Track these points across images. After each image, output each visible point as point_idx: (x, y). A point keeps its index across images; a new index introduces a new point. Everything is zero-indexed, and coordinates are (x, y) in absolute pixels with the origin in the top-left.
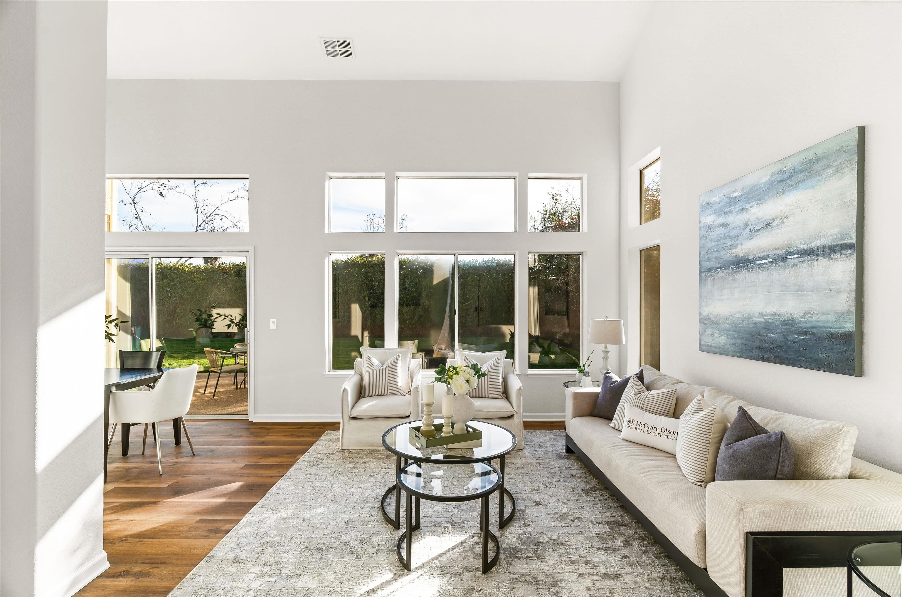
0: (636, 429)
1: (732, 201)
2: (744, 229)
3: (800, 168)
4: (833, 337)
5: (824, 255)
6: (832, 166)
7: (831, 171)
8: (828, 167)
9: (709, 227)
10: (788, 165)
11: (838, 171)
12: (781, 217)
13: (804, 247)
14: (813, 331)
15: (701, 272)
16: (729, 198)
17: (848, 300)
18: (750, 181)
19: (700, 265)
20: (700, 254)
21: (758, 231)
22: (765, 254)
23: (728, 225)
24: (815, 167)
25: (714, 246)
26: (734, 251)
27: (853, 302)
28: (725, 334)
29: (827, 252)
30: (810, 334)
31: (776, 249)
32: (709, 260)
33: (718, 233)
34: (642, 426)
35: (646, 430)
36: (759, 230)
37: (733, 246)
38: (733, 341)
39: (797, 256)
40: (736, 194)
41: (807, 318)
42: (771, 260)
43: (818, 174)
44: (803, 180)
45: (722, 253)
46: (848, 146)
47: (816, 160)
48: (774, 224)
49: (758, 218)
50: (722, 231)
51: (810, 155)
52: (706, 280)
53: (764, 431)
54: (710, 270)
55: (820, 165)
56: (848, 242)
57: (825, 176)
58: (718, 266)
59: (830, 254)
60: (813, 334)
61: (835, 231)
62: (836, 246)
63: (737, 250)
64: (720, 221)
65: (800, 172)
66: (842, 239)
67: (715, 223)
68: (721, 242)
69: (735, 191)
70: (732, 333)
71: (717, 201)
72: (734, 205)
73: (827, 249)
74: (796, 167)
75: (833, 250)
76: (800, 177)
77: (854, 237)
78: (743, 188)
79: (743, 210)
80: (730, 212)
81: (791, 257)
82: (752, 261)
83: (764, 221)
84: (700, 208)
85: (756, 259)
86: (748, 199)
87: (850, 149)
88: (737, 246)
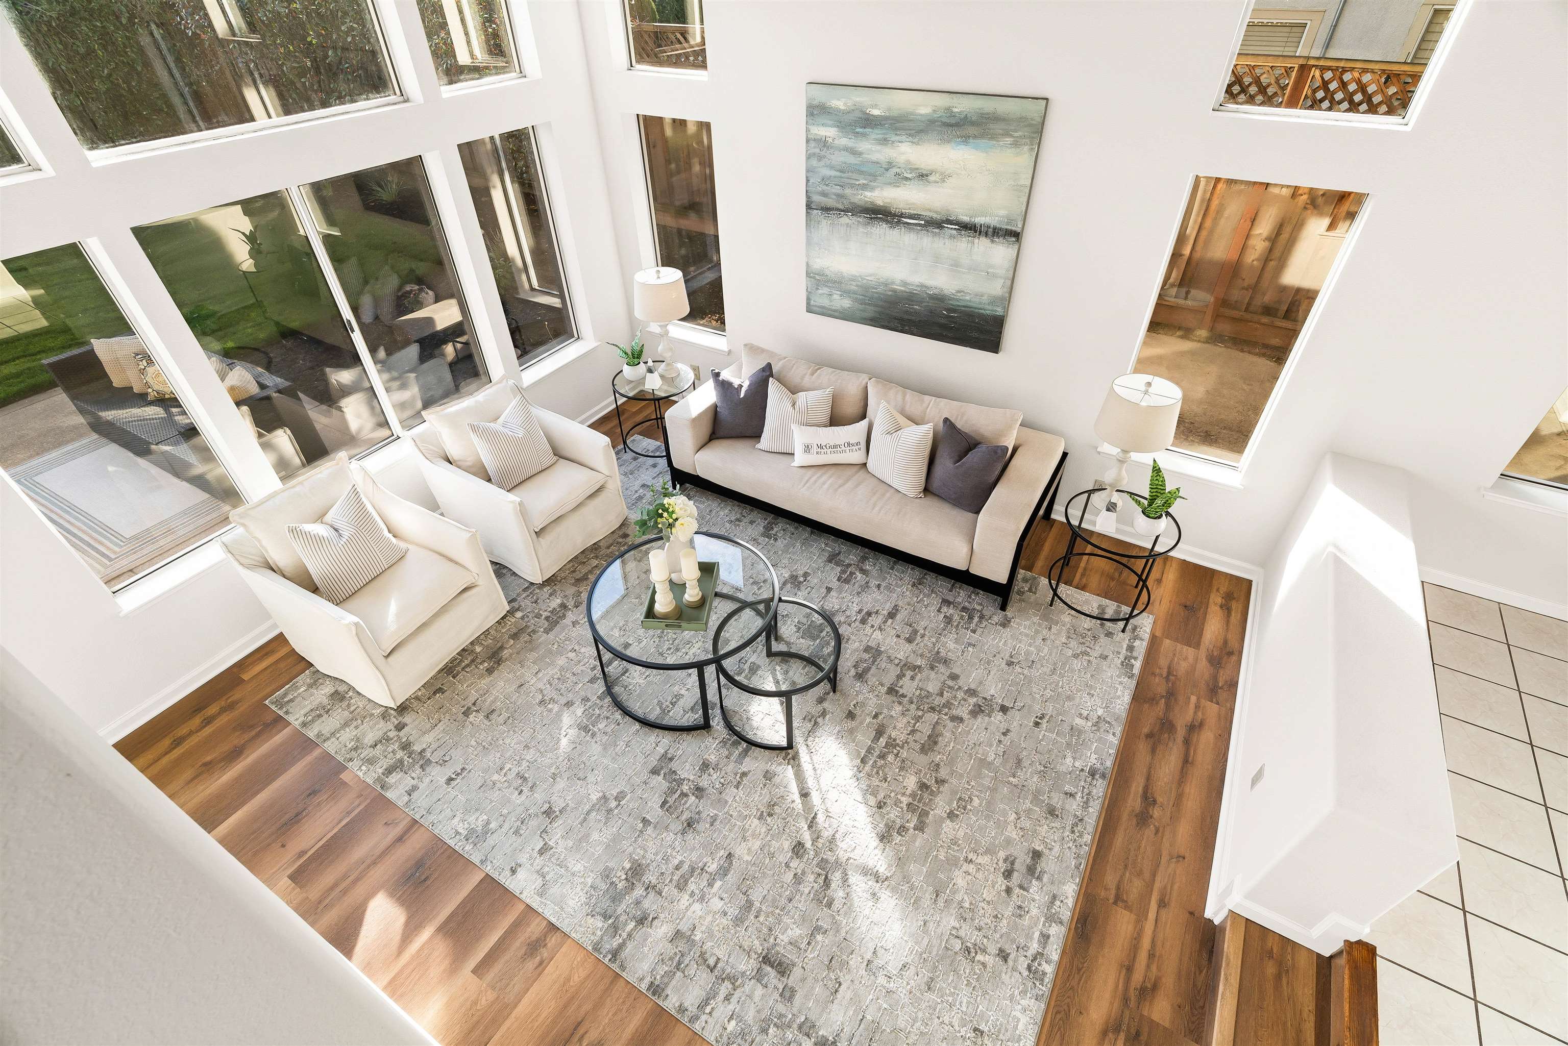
0: (817, 453)
1: (867, 119)
2: (887, 170)
3: (973, 119)
5: (986, 235)
6: (1011, 136)
7: (1009, 140)
8: (1007, 134)
9: (823, 143)
10: (959, 107)
11: (1016, 144)
12: (942, 174)
13: (965, 219)
15: (809, 208)
16: (864, 113)
18: (904, 102)
19: (808, 197)
20: (808, 181)
21: (907, 179)
22: (915, 212)
23: (860, 154)
24: (991, 126)
25: (835, 177)
26: (868, 194)
29: (990, 233)
31: (930, 211)
32: (824, 194)
33: (842, 159)
35: (829, 451)
36: (910, 179)
37: (864, 187)
39: (957, 227)
40: (876, 112)
42: (923, 222)
43: (993, 137)
44: (975, 137)
45: (848, 191)
46: (1032, 119)
48: (931, 178)
49: (908, 162)
50: (852, 160)
54: (826, 209)
55: (998, 128)
56: (1014, 229)
57: (1001, 143)
58: (841, 207)
59: (993, 236)
61: (1003, 212)
62: (998, 228)
63: (873, 194)
64: (844, 141)
65: (973, 123)
66: (1008, 223)
67: (836, 142)
68: (846, 175)
69: (875, 106)
71: (842, 107)
72: (872, 128)
73: (990, 230)
74: (969, 115)
75: (996, 233)
76: (971, 130)
77: (1020, 226)
78: (889, 109)
79: (884, 141)
80: (864, 135)
81: (949, 226)
82: (894, 215)
83: (917, 169)
84: (807, 107)
85: (902, 215)
86: (896, 129)
87: (1030, 125)
88: (872, 189)
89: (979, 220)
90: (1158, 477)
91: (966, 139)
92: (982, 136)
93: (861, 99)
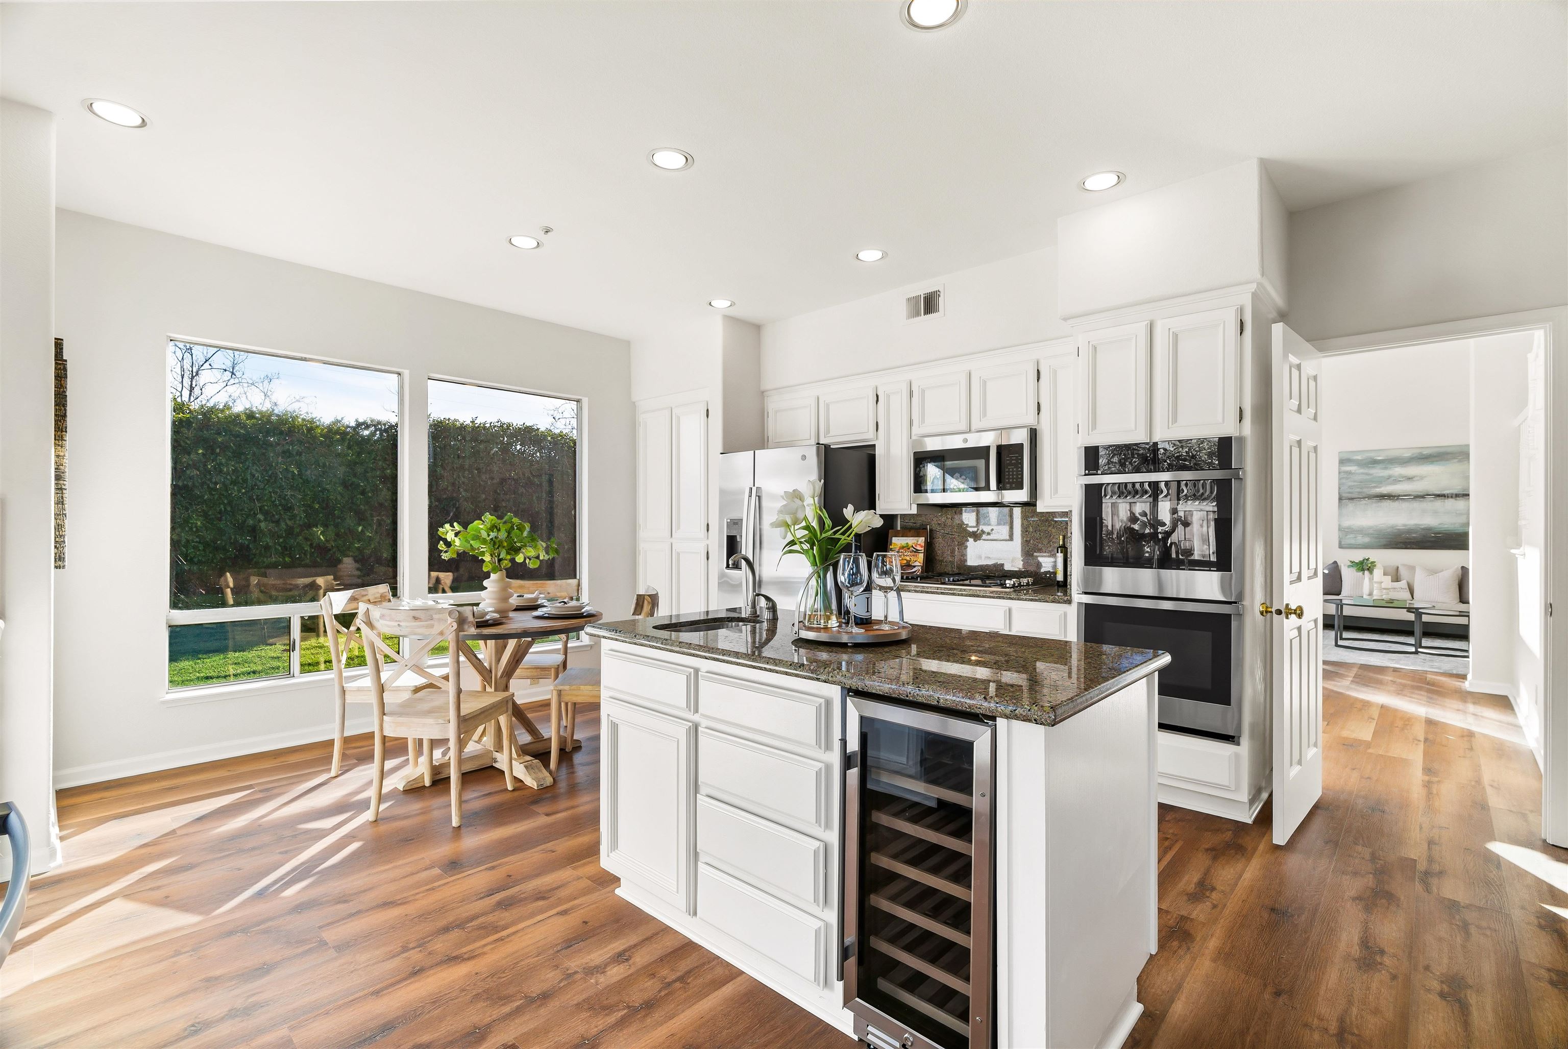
1: (1374, 462)
2: (1388, 479)
5: (1452, 497)
6: (1451, 460)
7: (1457, 460)
9: (1349, 473)
10: (1425, 452)
11: (1460, 461)
12: (1420, 477)
13: (1437, 493)
15: (1341, 499)
16: (1373, 459)
18: (1394, 453)
19: (1340, 495)
20: (1340, 489)
21: (1400, 481)
22: (1407, 494)
23: (1372, 475)
24: (1445, 456)
25: (1356, 485)
26: (1377, 490)
31: (1416, 492)
32: (1350, 493)
33: (1361, 478)
36: (1402, 481)
37: (1375, 487)
38: (1378, 540)
40: (1380, 458)
41: (1440, 526)
43: (1447, 460)
44: (1437, 461)
45: (1365, 490)
46: (1461, 453)
47: (1447, 453)
48: (1414, 479)
49: (1400, 474)
50: (1368, 477)
51: (1442, 450)
54: (1352, 499)
55: (1449, 456)
58: (1360, 497)
60: (1443, 533)
61: (1459, 487)
63: (1381, 489)
65: (1435, 457)
67: (1357, 472)
68: (1363, 484)
69: (1379, 456)
71: (1359, 459)
72: (1378, 464)
74: (1432, 454)
75: (1454, 496)
78: (1387, 456)
79: (1386, 468)
80: (1373, 467)
82: (1395, 496)
83: (1406, 476)
84: (1341, 461)
85: (1399, 496)
86: (1392, 463)
88: (1380, 487)
89: (1445, 492)
91: (1432, 462)
93: (1372, 455)
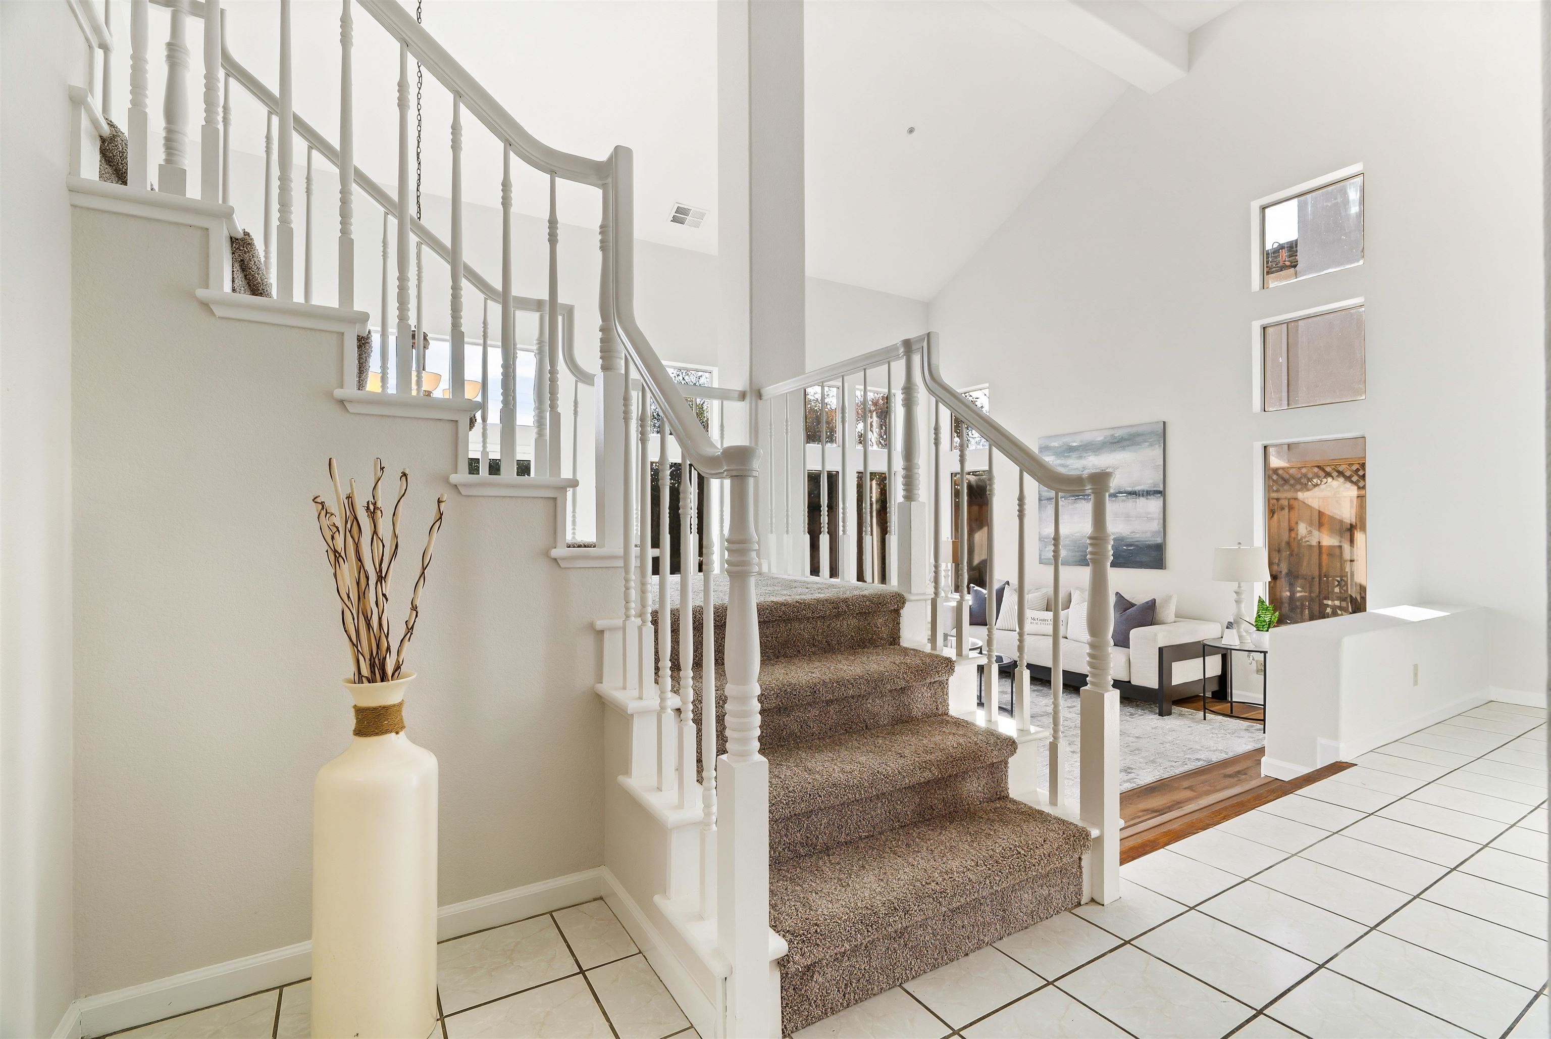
0: (1031, 623)
1: (1071, 449)
3: (1126, 437)
4: (1150, 547)
5: (1143, 496)
6: (1148, 441)
7: (1147, 444)
8: (1145, 441)
10: (1119, 433)
11: (1151, 445)
12: (1113, 467)
13: (1130, 489)
14: (1136, 543)
15: (1040, 500)
16: (1069, 446)
17: (1158, 524)
18: (1088, 437)
19: (1040, 494)
23: (1068, 466)
24: (1136, 439)
27: (1161, 526)
28: (1065, 549)
29: (1145, 495)
30: (1133, 546)
34: (1036, 620)
35: (1039, 622)
38: (1073, 554)
39: (1125, 495)
40: (1075, 444)
41: (1133, 535)
43: (1138, 444)
44: (1128, 446)
46: (1157, 432)
47: (1138, 435)
51: (1133, 430)
52: (1046, 507)
53: (1133, 605)
54: (1050, 499)
55: (1140, 439)
56: (1158, 489)
57: (1143, 446)
59: (1147, 496)
60: (1136, 546)
61: (1151, 481)
62: (1151, 491)
65: (1126, 440)
66: (1154, 487)
67: (1054, 463)
69: (1074, 442)
70: (1072, 548)
71: (1057, 446)
72: (1073, 452)
73: (1145, 493)
74: (1124, 436)
75: (1148, 493)
76: (1126, 443)
77: (1162, 486)
78: (1081, 441)
79: (1080, 457)
80: (1069, 457)
81: (1121, 495)
83: (1098, 468)
84: (1039, 449)
86: (1086, 450)
87: (1157, 435)
89: (1137, 488)
90: (1263, 606)
91: (1124, 448)
92: (1132, 445)
93: (1066, 440)
